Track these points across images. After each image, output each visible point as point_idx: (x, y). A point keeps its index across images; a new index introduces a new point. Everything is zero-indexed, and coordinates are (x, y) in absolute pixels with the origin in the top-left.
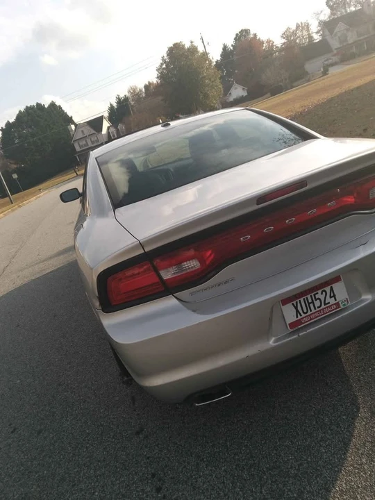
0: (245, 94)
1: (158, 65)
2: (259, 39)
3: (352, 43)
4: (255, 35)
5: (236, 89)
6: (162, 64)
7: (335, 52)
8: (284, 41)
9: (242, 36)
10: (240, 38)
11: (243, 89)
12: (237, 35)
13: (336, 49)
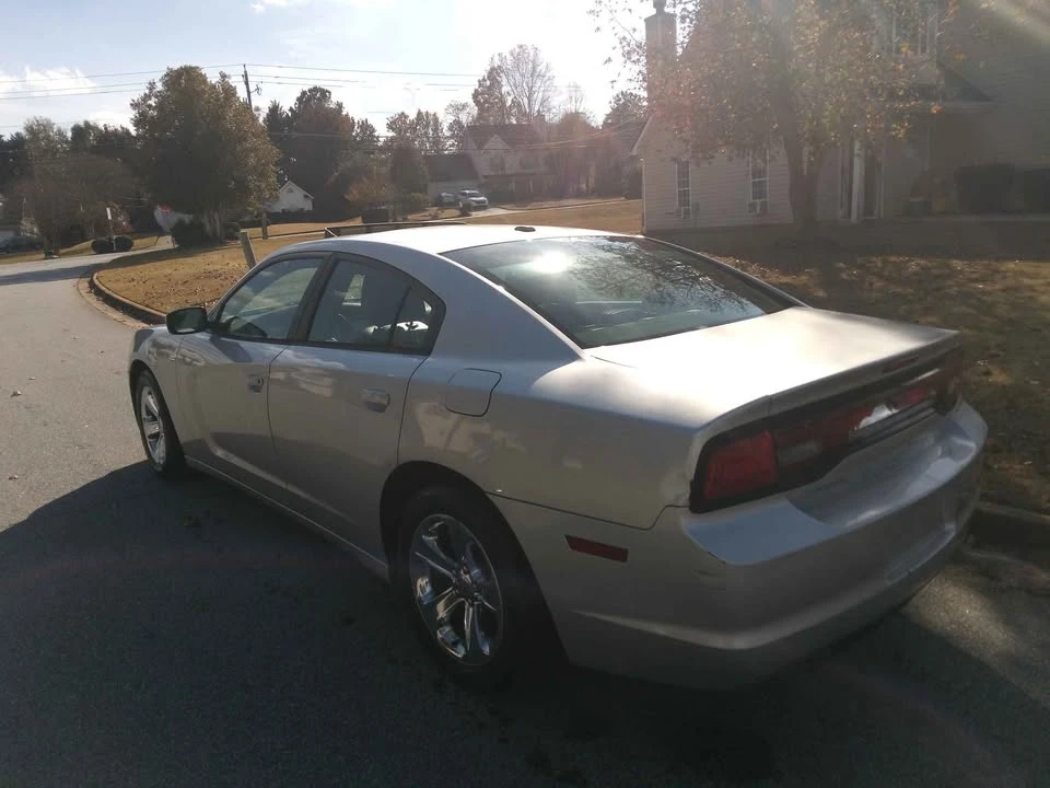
0: (308, 206)
1: (137, 96)
2: (347, 115)
3: (512, 176)
4: (340, 106)
5: (291, 191)
6: (147, 97)
7: (483, 180)
8: (391, 134)
9: (314, 99)
10: (309, 99)
11: (306, 196)
12: (304, 93)
13: (486, 177)
